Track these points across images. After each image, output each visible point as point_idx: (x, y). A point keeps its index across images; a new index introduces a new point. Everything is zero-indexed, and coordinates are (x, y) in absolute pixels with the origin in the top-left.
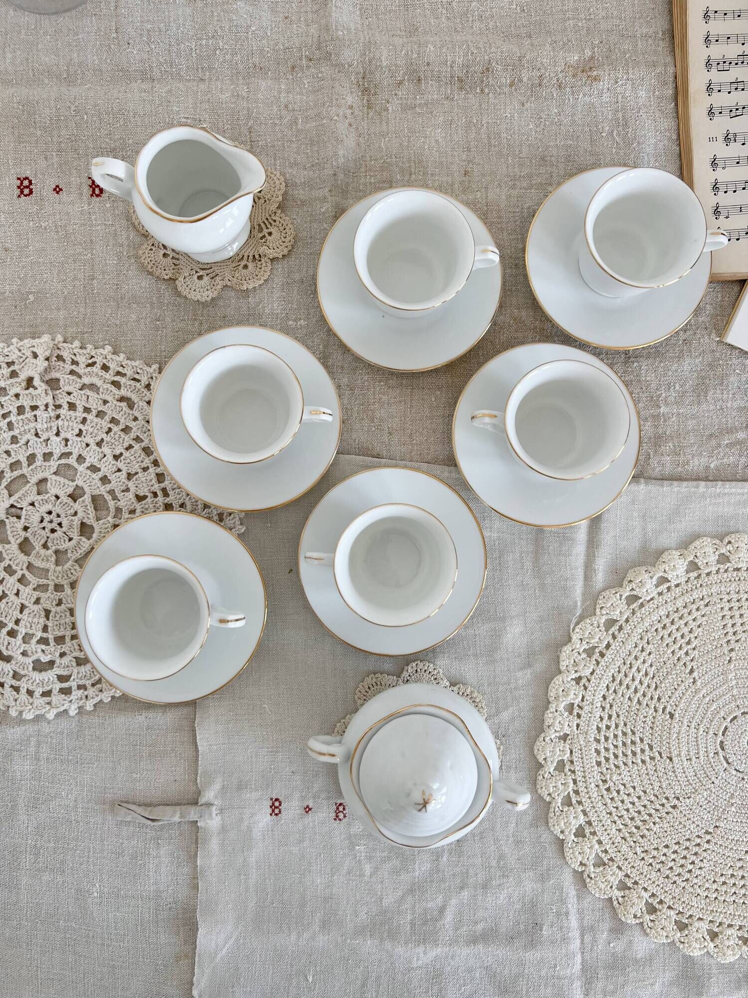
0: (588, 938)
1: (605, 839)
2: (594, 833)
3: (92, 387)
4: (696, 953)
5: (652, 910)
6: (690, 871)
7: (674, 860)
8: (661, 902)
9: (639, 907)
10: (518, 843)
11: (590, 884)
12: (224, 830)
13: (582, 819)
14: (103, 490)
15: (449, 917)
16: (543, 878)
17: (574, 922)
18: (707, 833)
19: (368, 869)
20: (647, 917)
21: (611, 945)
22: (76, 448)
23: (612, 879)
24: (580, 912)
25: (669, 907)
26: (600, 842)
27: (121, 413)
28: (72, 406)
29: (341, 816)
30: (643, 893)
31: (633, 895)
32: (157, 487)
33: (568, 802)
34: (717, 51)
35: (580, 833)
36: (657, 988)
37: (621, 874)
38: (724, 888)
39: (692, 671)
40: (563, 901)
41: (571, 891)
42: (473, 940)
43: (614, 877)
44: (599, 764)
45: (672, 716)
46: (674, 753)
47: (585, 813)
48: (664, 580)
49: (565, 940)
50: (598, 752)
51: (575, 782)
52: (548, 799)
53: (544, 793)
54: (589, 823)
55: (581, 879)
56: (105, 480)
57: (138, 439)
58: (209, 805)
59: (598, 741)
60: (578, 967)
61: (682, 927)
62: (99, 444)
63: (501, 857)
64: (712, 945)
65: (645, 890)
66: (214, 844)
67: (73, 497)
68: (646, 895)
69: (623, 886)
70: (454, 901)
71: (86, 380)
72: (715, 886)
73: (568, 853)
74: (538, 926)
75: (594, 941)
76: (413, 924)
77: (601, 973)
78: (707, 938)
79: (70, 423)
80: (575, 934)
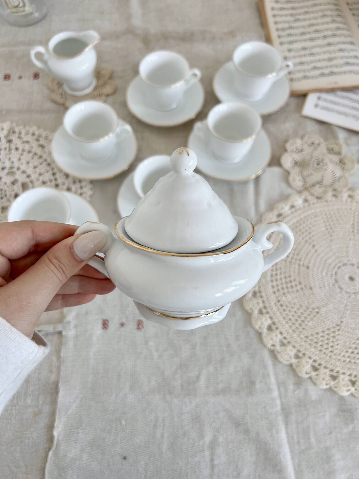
0: (282, 390)
1: (283, 331)
2: (277, 328)
3: (27, 142)
4: (345, 394)
5: (315, 369)
6: (332, 346)
7: (322, 341)
8: (320, 365)
9: (308, 368)
10: (237, 338)
11: (279, 356)
12: (77, 337)
13: (269, 322)
14: (27, 180)
15: (202, 381)
16: (253, 356)
17: (273, 380)
18: (338, 325)
19: (156, 355)
20: (313, 374)
21: (296, 392)
22: (16, 165)
23: (290, 352)
24: (276, 374)
25: (325, 367)
26: (281, 333)
27: (39, 151)
28: (17, 149)
29: (141, 327)
30: (308, 360)
31: (304, 361)
32: (52, 178)
33: (261, 312)
34: (280, 26)
35: (270, 328)
36: (327, 417)
37: (295, 351)
38: (353, 356)
39: (314, 246)
40: (265, 367)
41: (269, 362)
42: (217, 393)
43: (292, 352)
44: (274, 292)
45: (308, 267)
46: (312, 285)
47: (271, 318)
48: (292, 207)
49: (269, 390)
50: (273, 287)
51: (263, 302)
52: (250, 311)
53: (248, 308)
54: (274, 323)
55: (273, 354)
56: (28, 176)
57: (45, 160)
58: (69, 323)
59: (272, 281)
60: (279, 408)
61: (334, 378)
62: (28, 163)
63: (229, 345)
64: (353, 389)
65: (310, 358)
66: (71, 345)
67: (13, 183)
68: (311, 361)
69: (297, 357)
70: (205, 372)
71: (25, 139)
72: (347, 355)
73: (265, 340)
74: (252, 383)
75: (286, 390)
76: (182, 385)
77: (293, 410)
78: (350, 384)
79: (15, 156)
80: (274, 386)
